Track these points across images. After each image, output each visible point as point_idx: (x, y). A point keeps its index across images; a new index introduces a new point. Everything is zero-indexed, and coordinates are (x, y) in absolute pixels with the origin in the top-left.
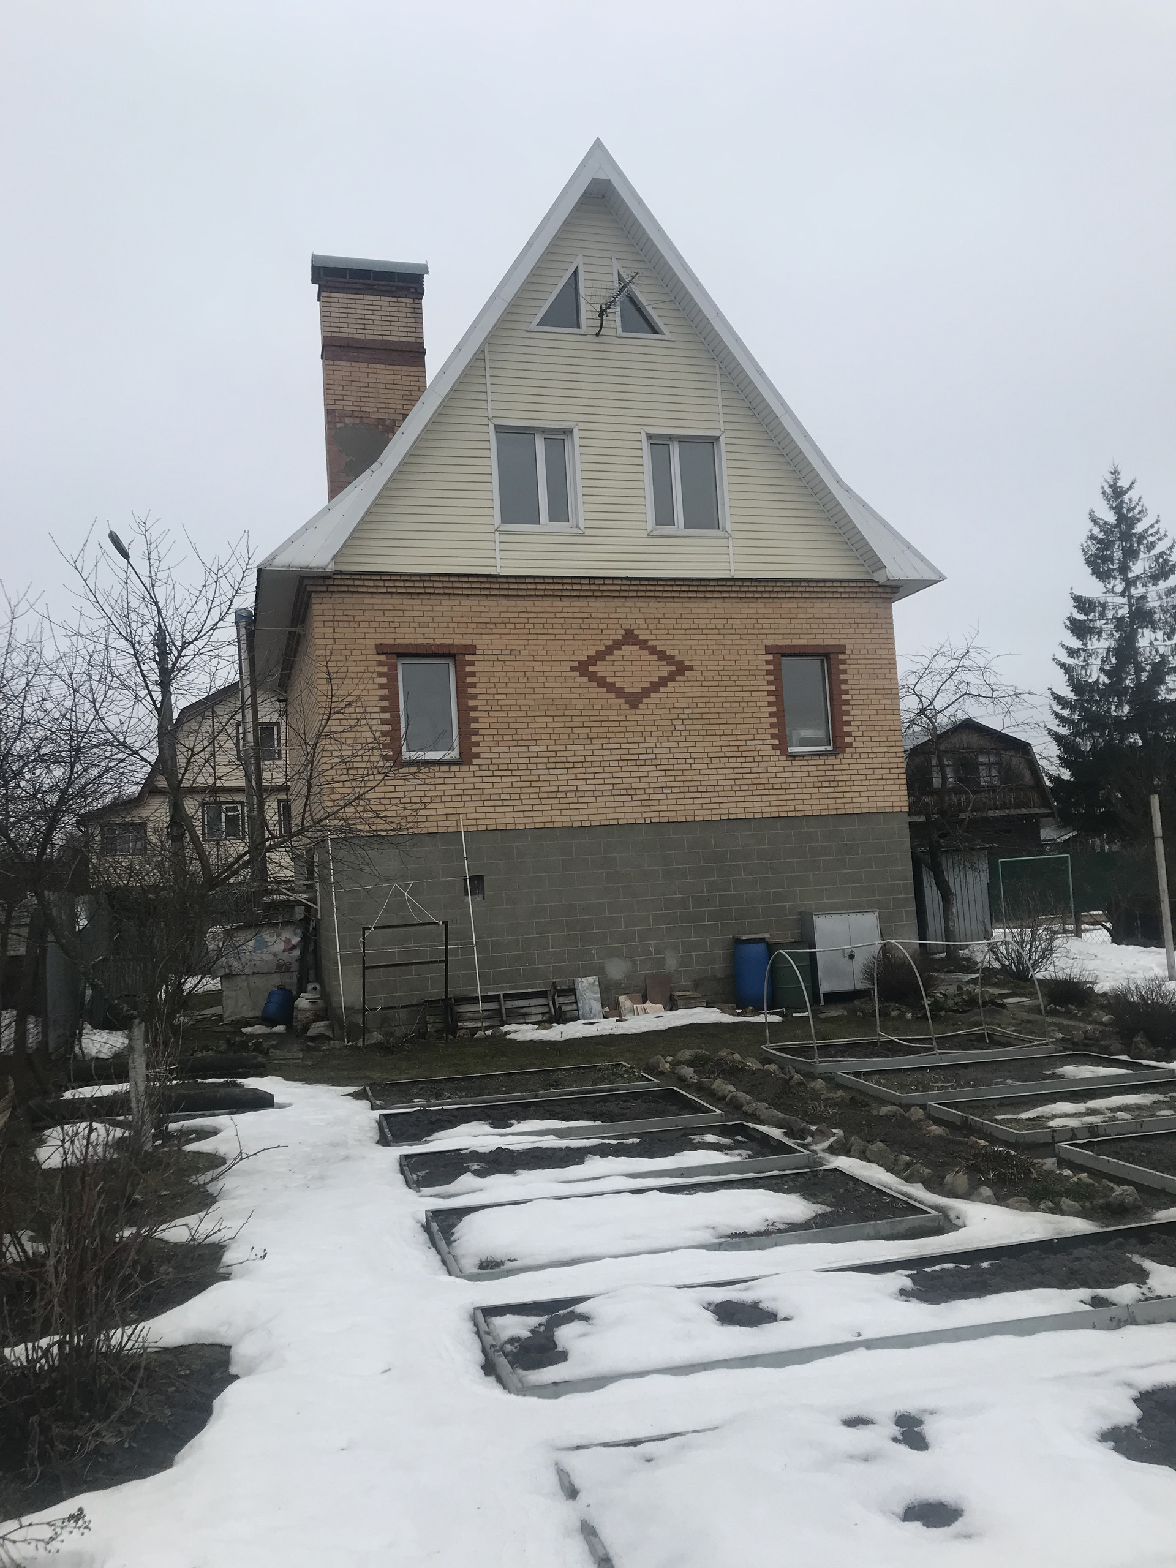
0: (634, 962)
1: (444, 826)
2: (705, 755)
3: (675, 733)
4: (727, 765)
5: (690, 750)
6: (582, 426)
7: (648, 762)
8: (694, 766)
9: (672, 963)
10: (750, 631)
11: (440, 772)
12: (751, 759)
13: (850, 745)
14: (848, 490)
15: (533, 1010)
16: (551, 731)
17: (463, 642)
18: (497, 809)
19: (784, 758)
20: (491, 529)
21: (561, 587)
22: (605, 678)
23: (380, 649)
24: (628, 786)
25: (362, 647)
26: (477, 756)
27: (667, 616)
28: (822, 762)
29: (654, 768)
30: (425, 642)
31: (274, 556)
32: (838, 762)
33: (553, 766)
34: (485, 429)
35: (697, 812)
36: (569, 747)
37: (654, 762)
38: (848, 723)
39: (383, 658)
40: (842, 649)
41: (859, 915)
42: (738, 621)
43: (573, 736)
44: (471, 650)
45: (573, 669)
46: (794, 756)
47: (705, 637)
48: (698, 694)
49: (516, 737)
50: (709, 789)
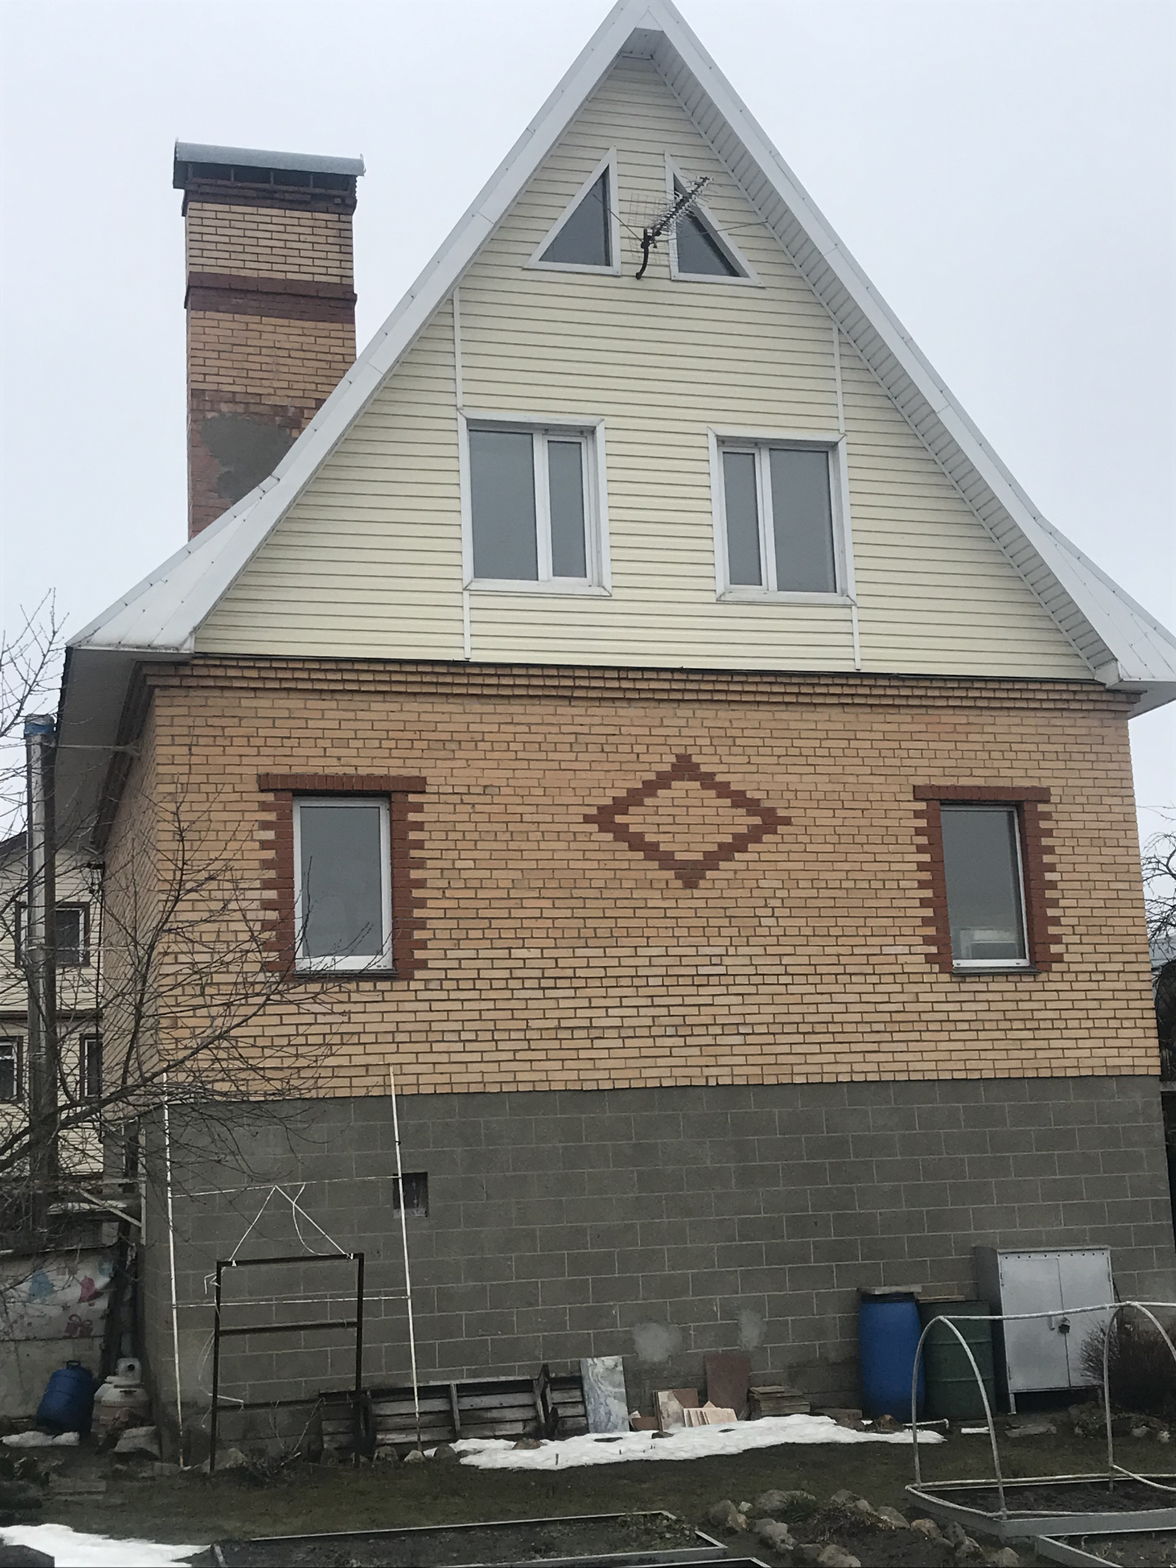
0: (685, 1330)
1: (361, 1086)
2: (811, 970)
3: (759, 931)
4: (849, 988)
5: (786, 960)
6: (610, 422)
7: (714, 980)
8: (792, 989)
9: (750, 1334)
10: (888, 762)
11: (358, 991)
12: (890, 979)
13: (1059, 959)
14: (1052, 532)
15: (509, 1414)
16: (549, 924)
17: (404, 772)
18: (455, 1057)
19: (945, 977)
20: (457, 586)
21: (570, 683)
22: (641, 835)
24: (680, 1021)
25: (236, 779)
26: (423, 964)
27: (746, 733)
28: (1011, 987)
29: (723, 990)
30: (341, 771)
31: (95, 628)
32: (1039, 986)
33: (550, 983)
34: (451, 425)
35: (796, 1069)
36: (579, 952)
37: (725, 980)
38: (1056, 921)
39: (270, 797)
40: (1043, 795)
41: (1077, 1256)
42: (868, 744)
43: (585, 933)
44: (418, 785)
45: (588, 819)
46: (963, 975)
47: (811, 769)
48: (800, 865)
49: (489, 934)
50: (819, 1028)
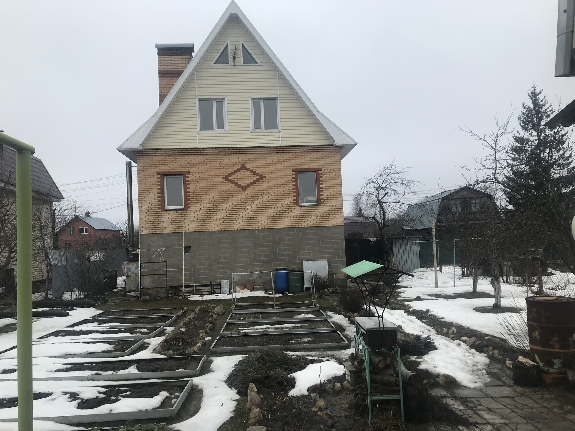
0: (241, 275)
1: (177, 231)
2: (269, 206)
3: (258, 199)
4: (277, 210)
5: (264, 205)
6: (228, 97)
7: (249, 209)
8: (265, 210)
9: (255, 277)
10: (287, 164)
11: (177, 213)
12: (286, 208)
13: (323, 203)
14: (321, 114)
15: (205, 290)
17: (185, 170)
18: (196, 225)
19: (298, 207)
20: (196, 133)
21: (218, 151)
22: (234, 181)
23: (158, 174)
24: (242, 217)
25: (152, 173)
26: (189, 207)
27: (256, 159)
28: (312, 208)
29: (251, 211)
30: (172, 170)
31: (121, 145)
32: (318, 208)
33: (215, 210)
34: (194, 100)
35: (265, 226)
36: (221, 204)
37: (251, 209)
38: (322, 195)
39: (159, 176)
40: (321, 169)
41: (320, 261)
42: (283, 161)
43: (222, 201)
44: (188, 173)
45: (223, 178)
46: (301, 207)
47: (270, 166)
48: (267, 186)
49: (203, 201)
50: (270, 218)
